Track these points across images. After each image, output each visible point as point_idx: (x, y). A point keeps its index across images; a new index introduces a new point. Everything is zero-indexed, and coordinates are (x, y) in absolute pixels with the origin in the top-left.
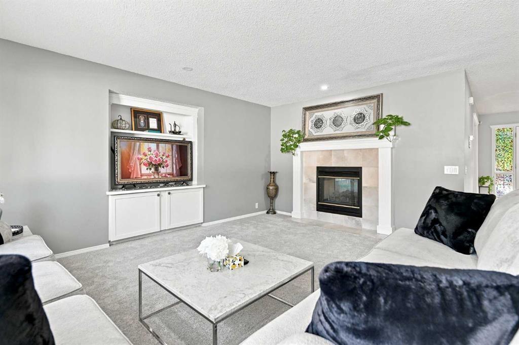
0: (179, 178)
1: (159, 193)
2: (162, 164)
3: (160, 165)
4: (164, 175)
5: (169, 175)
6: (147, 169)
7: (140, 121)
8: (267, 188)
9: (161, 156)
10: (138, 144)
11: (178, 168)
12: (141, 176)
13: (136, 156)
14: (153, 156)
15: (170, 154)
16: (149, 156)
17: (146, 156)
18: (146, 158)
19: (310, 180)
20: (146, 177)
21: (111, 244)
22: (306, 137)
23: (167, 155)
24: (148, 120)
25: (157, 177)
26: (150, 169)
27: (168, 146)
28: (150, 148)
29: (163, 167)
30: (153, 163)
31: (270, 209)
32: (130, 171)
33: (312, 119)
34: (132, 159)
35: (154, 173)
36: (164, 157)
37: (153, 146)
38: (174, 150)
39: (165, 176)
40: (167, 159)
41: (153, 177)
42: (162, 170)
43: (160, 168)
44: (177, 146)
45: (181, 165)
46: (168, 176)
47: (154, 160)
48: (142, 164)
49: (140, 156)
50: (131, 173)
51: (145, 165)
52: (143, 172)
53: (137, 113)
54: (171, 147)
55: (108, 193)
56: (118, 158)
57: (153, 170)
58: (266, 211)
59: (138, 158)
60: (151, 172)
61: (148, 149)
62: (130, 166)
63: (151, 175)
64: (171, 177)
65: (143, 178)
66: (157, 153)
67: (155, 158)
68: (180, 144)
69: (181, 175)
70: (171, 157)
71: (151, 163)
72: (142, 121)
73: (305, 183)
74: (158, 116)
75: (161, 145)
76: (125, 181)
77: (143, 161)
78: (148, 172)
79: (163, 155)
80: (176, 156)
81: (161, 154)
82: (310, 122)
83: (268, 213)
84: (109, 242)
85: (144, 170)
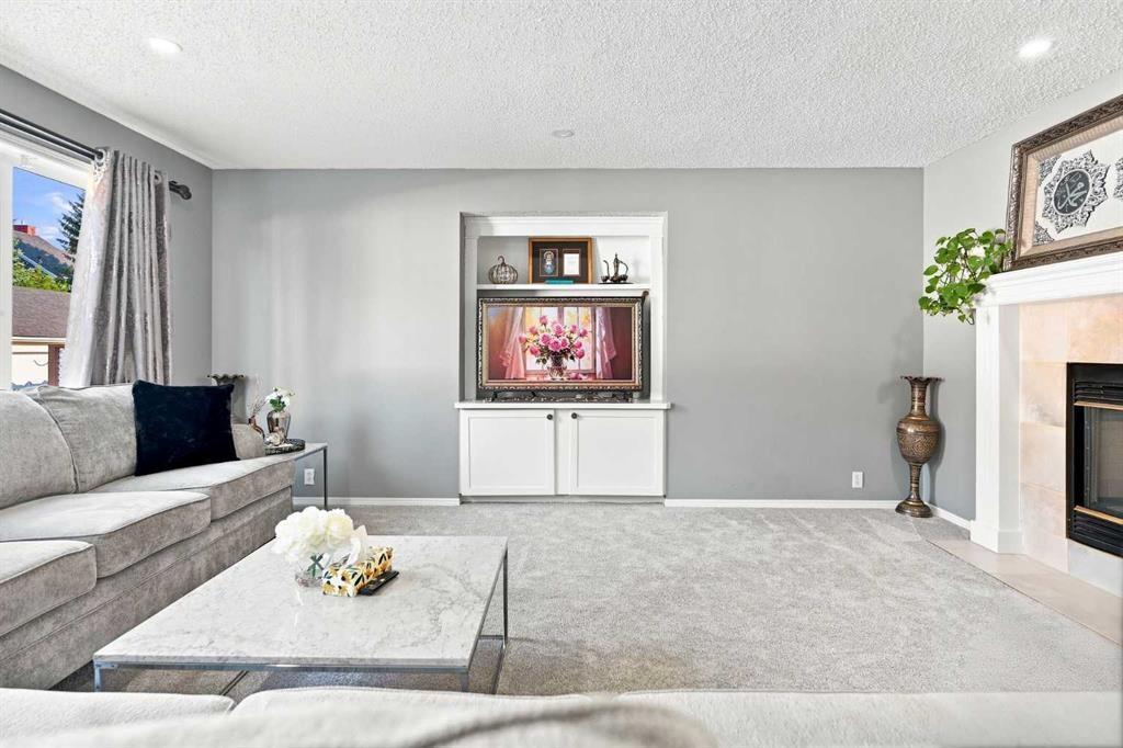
0: (609, 384)
1: (552, 413)
2: (569, 351)
3: (564, 353)
4: (573, 375)
5: (584, 375)
6: (538, 361)
7: (544, 261)
8: (899, 430)
9: (568, 334)
10: (521, 309)
11: (607, 360)
12: (526, 375)
13: (516, 334)
14: (551, 334)
15: (589, 328)
16: (541, 335)
17: (536, 333)
18: (536, 338)
19: (1043, 415)
20: (534, 379)
21: (464, 500)
22: (1024, 251)
23: (581, 331)
24: (561, 257)
25: (558, 378)
26: (544, 361)
27: (585, 311)
28: (544, 317)
29: (572, 358)
30: (550, 348)
31: (909, 499)
32: (505, 364)
33: (1049, 179)
34: (508, 341)
35: (552, 370)
36: (574, 336)
37: (551, 313)
38: (598, 319)
39: (576, 378)
40: (580, 339)
41: (549, 378)
42: (568, 364)
43: (564, 359)
44: (605, 309)
45: (615, 353)
46: (584, 378)
47: (552, 342)
48: (528, 352)
49: (524, 336)
50: (506, 368)
51: (533, 352)
52: (528, 368)
53: (538, 247)
54: (590, 313)
55: (458, 405)
56: (484, 340)
57: (549, 363)
58: (894, 504)
59: (520, 339)
60: (545, 368)
61: (541, 319)
62: (504, 355)
63: (544, 375)
64: (590, 379)
65: (528, 379)
66: (558, 328)
67: (556, 339)
68: (613, 305)
69: (615, 377)
70: (590, 335)
71: (547, 348)
72: (549, 263)
73: (1023, 424)
74: (582, 246)
75: (569, 311)
76: (496, 384)
77: (530, 344)
78: (539, 367)
79: (572, 332)
80: (604, 333)
81: (567, 330)
82: (1041, 190)
83: (899, 509)
84: (460, 496)
85: (532, 363)
